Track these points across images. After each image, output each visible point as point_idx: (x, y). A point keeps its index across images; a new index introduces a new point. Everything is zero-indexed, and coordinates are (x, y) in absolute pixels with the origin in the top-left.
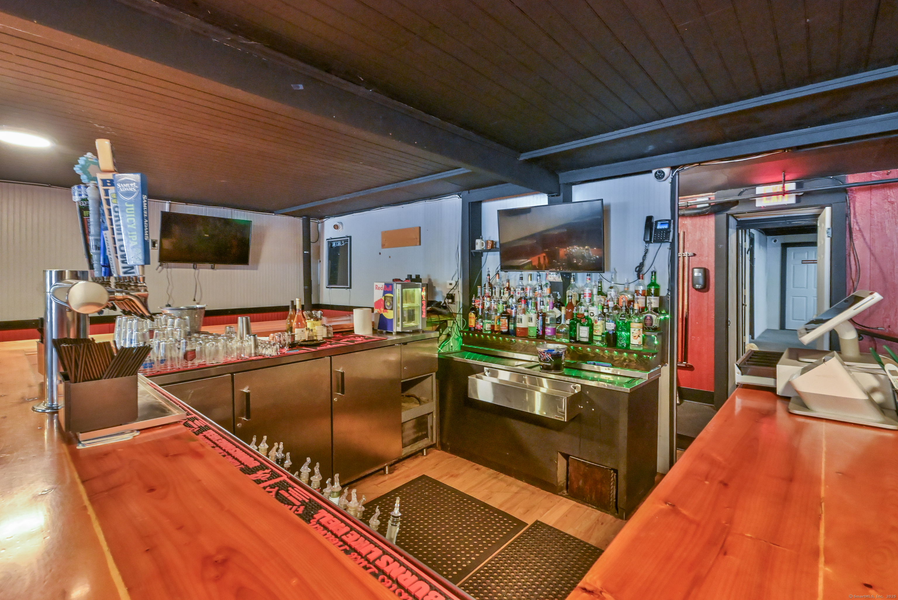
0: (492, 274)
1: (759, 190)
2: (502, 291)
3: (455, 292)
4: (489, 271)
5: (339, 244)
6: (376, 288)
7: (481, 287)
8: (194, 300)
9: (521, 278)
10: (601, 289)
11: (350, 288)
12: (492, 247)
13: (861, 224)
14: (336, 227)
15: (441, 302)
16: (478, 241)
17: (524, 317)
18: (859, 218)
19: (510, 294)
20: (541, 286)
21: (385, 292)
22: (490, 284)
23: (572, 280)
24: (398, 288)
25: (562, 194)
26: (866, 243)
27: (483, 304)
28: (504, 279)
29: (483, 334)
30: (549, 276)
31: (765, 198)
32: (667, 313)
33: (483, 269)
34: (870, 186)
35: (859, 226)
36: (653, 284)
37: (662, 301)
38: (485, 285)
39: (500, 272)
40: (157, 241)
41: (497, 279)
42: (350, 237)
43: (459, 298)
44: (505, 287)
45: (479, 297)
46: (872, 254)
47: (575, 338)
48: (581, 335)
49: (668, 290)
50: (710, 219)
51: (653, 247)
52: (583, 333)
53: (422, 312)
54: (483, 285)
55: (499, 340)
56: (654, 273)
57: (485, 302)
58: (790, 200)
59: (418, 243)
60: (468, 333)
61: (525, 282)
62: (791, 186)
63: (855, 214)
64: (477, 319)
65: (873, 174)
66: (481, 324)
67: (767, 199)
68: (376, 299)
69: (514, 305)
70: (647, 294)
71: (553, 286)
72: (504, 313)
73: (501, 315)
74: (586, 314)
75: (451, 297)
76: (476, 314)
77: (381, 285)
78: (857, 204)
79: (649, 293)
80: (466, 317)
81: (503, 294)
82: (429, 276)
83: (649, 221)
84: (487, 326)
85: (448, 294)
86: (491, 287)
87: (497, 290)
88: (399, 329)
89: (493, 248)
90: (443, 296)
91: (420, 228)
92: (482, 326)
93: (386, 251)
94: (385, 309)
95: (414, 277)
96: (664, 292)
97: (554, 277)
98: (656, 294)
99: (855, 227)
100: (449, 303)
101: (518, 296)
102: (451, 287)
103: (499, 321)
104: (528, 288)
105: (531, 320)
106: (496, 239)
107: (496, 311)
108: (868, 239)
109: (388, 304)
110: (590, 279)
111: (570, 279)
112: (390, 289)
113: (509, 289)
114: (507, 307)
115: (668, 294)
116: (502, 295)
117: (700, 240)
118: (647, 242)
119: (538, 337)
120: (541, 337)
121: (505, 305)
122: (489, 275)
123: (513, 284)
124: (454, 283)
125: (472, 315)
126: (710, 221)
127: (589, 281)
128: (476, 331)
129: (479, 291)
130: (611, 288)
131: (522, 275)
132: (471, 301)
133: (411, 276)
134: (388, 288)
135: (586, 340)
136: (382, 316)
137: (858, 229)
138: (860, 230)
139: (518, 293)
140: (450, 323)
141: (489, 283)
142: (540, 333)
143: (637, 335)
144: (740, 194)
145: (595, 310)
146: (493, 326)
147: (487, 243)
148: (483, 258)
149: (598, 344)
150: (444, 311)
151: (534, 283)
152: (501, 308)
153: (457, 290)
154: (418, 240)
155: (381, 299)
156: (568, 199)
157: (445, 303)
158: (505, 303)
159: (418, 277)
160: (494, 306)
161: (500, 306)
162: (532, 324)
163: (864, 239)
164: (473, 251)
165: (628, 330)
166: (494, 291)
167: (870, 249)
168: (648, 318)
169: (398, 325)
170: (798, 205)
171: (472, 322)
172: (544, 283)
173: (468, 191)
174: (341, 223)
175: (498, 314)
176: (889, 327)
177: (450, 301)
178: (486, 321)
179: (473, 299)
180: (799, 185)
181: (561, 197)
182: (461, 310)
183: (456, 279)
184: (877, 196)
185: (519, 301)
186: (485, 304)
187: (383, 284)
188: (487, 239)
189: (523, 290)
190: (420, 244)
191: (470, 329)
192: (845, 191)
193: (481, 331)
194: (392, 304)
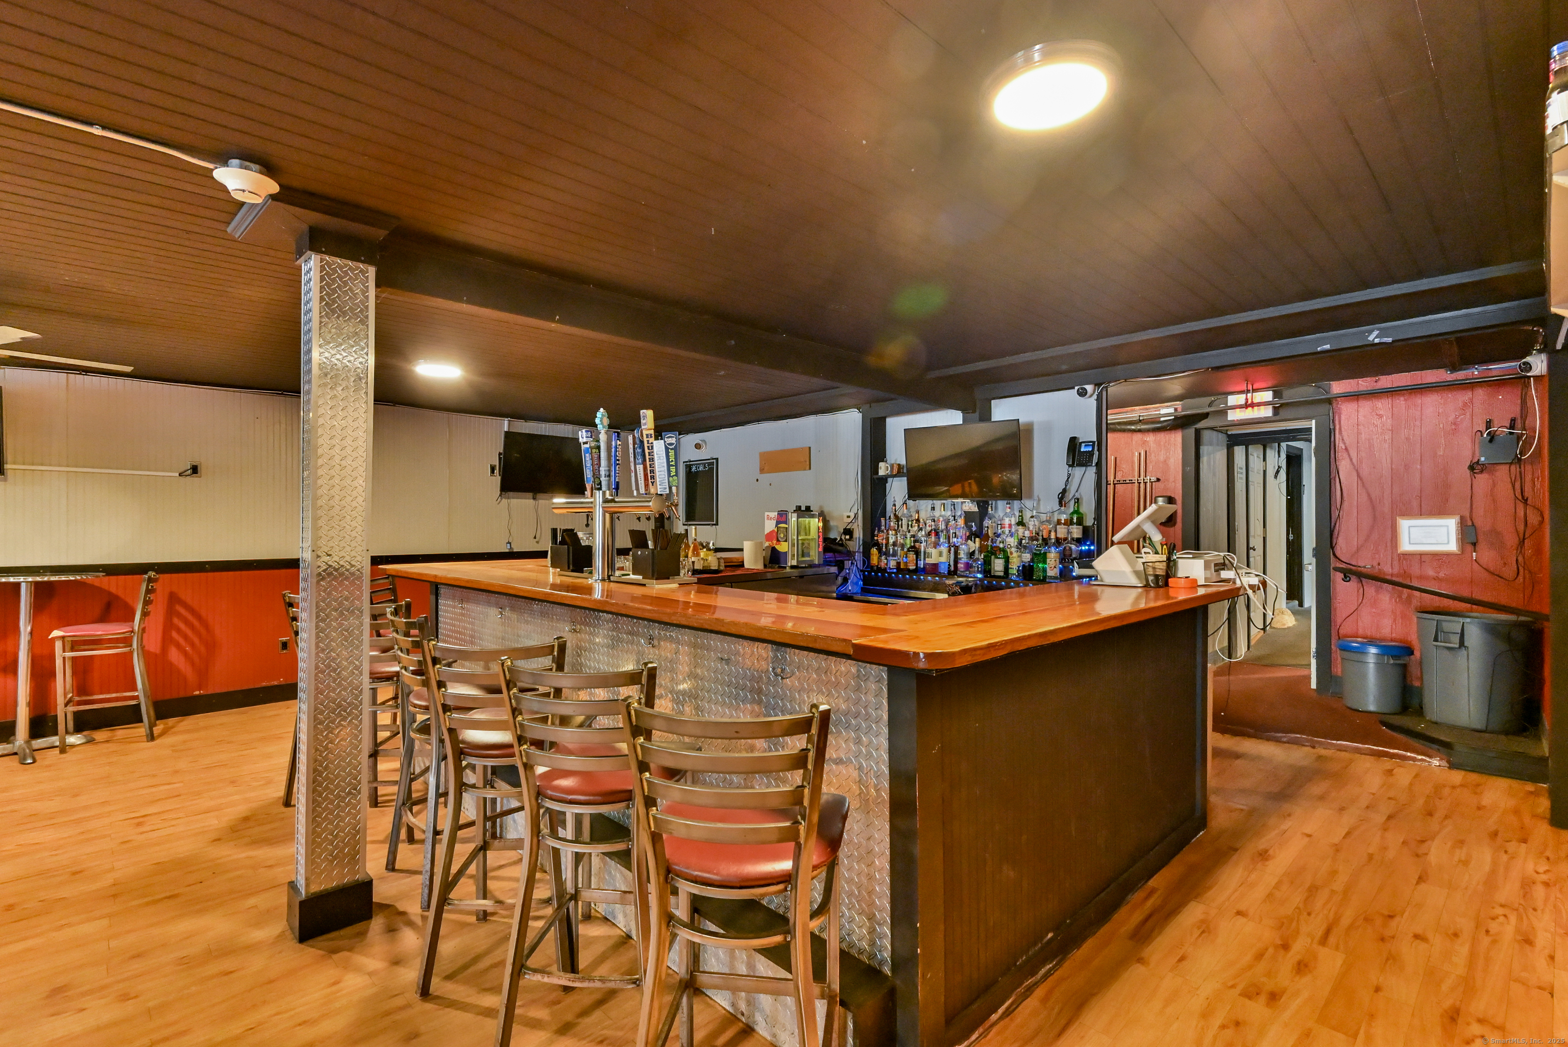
0: (899, 504)
1: (1233, 400)
2: (910, 523)
3: (855, 527)
4: (895, 501)
5: (701, 468)
6: (768, 518)
7: (886, 520)
8: (535, 538)
9: (933, 509)
10: (1022, 519)
11: (717, 524)
12: (899, 472)
13: (1347, 442)
14: (698, 446)
15: (836, 539)
16: (881, 465)
17: (933, 552)
18: (1344, 433)
19: (919, 526)
20: (954, 517)
21: (778, 523)
22: (896, 517)
23: (990, 509)
24: (793, 518)
25: (978, 411)
26: (1353, 464)
27: (887, 539)
28: (913, 510)
29: (888, 573)
30: (964, 505)
31: (1238, 410)
32: (1092, 544)
33: (888, 498)
34: (1356, 396)
35: (1345, 444)
36: (1076, 512)
37: (1086, 530)
38: (890, 517)
39: (908, 501)
40: (495, 466)
41: (905, 511)
42: (717, 459)
43: (858, 533)
44: (913, 518)
45: (883, 531)
46: (1358, 476)
47: (990, 571)
48: (996, 568)
49: (1094, 519)
50: (1177, 435)
51: (1078, 471)
52: (998, 565)
53: (819, 545)
54: (887, 518)
55: (906, 579)
56: (1077, 501)
57: (890, 536)
58: (1267, 412)
59: (808, 467)
60: (870, 573)
61: (937, 513)
62: (1268, 396)
63: (1340, 429)
64: (881, 556)
65: (1360, 381)
66: (885, 561)
67: (1240, 411)
68: (767, 531)
69: (923, 539)
70: (1069, 522)
71: (968, 516)
72: (911, 547)
73: (909, 551)
74: (1001, 546)
75: (848, 532)
76: (880, 550)
77: (774, 514)
78: (1343, 417)
79: (1072, 523)
80: (867, 555)
81: (912, 527)
82: (821, 507)
83: (1073, 444)
84: (892, 564)
85: (844, 529)
86: (898, 519)
87: (905, 522)
88: (794, 563)
89: (899, 474)
90: (839, 532)
91: (810, 448)
92: (887, 564)
93: (766, 478)
94: (778, 541)
95: (803, 508)
96: (1089, 521)
97: (970, 506)
98: (1080, 522)
99: (1340, 445)
100: (846, 540)
101: (929, 529)
102: (849, 520)
103: (906, 557)
104: (941, 519)
105: (941, 554)
106: (903, 462)
107: (903, 546)
108: (1354, 460)
109: (782, 535)
110: (1010, 508)
111: (988, 508)
112: (783, 519)
113: (918, 521)
114: (915, 541)
115: (1094, 524)
116: (910, 528)
117: (1165, 461)
118: (1070, 466)
119: (950, 573)
120: (953, 573)
121: (912, 539)
122: (895, 505)
123: (923, 516)
124: (852, 516)
125: (874, 551)
126: (1176, 438)
127: (1008, 510)
128: (879, 569)
129: (883, 523)
130: (1032, 517)
131: (933, 504)
132: (873, 535)
133: (800, 507)
134: (782, 517)
135: (1002, 574)
136: (774, 549)
137: (1344, 447)
138: (1346, 449)
139: (929, 526)
140: (847, 564)
141: (895, 515)
142: (952, 568)
143: (1053, 566)
144: (1210, 405)
145: (1012, 541)
146: (899, 564)
147: (892, 466)
148: (888, 485)
149: (1014, 578)
150: (841, 548)
151: (948, 513)
152: (909, 542)
153: (856, 524)
154: (808, 463)
155: (773, 531)
156: (986, 416)
157: (841, 539)
158: (913, 536)
159: (808, 509)
160: (900, 540)
161: (908, 541)
162: (943, 559)
163: (1351, 460)
164: (875, 477)
165: (1045, 562)
166: (900, 523)
167: (1357, 471)
168: (1067, 548)
169: (792, 559)
170: (1277, 418)
171: (874, 560)
172: (959, 513)
173: (868, 405)
174: (704, 441)
175: (906, 550)
176: (1379, 564)
177: (848, 537)
178: (891, 558)
179: (876, 532)
180: (1277, 394)
181: (977, 415)
182: (861, 547)
183: (855, 510)
184: (1365, 407)
185: (929, 534)
186: (890, 539)
187: (776, 513)
188: (893, 462)
189: (934, 521)
190: (810, 469)
191: (872, 567)
192: (1329, 401)
193: (885, 569)
194: (786, 536)
